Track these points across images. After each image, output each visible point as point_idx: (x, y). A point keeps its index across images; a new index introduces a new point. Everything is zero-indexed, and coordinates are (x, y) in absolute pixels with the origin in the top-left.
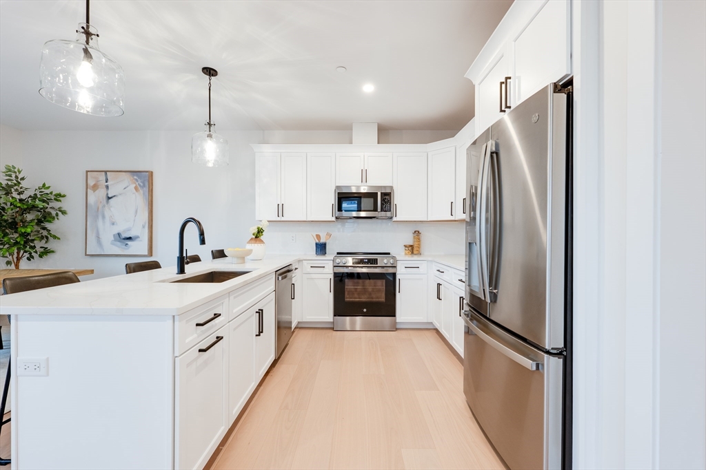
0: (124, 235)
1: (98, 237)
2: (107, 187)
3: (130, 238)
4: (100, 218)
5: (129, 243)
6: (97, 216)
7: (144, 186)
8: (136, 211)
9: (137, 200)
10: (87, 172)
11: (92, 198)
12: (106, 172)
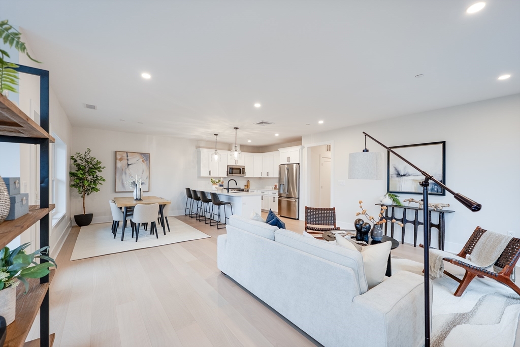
1: (123, 184)
2: (128, 160)
4: (124, 174)
6: (122, 173)
7: (147, 160)
8: (143, 172)
9: (143, 166)
10: (116, 152)
11: (119, 164)
12: (127, 153)
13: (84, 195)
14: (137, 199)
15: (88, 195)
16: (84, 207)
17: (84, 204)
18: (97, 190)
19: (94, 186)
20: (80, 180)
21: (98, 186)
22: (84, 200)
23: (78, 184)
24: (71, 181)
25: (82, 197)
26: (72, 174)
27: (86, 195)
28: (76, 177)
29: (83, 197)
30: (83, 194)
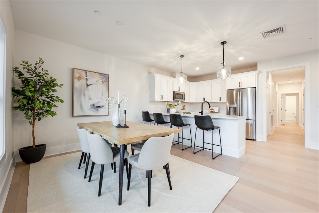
0: (96, 105)
1: (81, 106)
2: (87, 79)
3: (99, 107)
4: (82, 95)
5: (99, 109)
6: (80, 95)
7: (106, 81)
8: (103, 94)
9: (103, 87)
10: (73, 69)
11: (77, 84)
12: (86, 71)
13: (34, 121)
14: (119, 126)
15: (39, 120)
16: (34, 137)
17: (33, 133)
18: (53, 114)
19: (48, 109)
20: (28, 101)
21: (53, 109)
22: (33, 127)
23: (25, 105)
24: (14, 101)
25: (31, 123)
26: (15, 92)
27: (36, 120)
28: (21, 97)
29: (33, 124)
30: (32, 120)
